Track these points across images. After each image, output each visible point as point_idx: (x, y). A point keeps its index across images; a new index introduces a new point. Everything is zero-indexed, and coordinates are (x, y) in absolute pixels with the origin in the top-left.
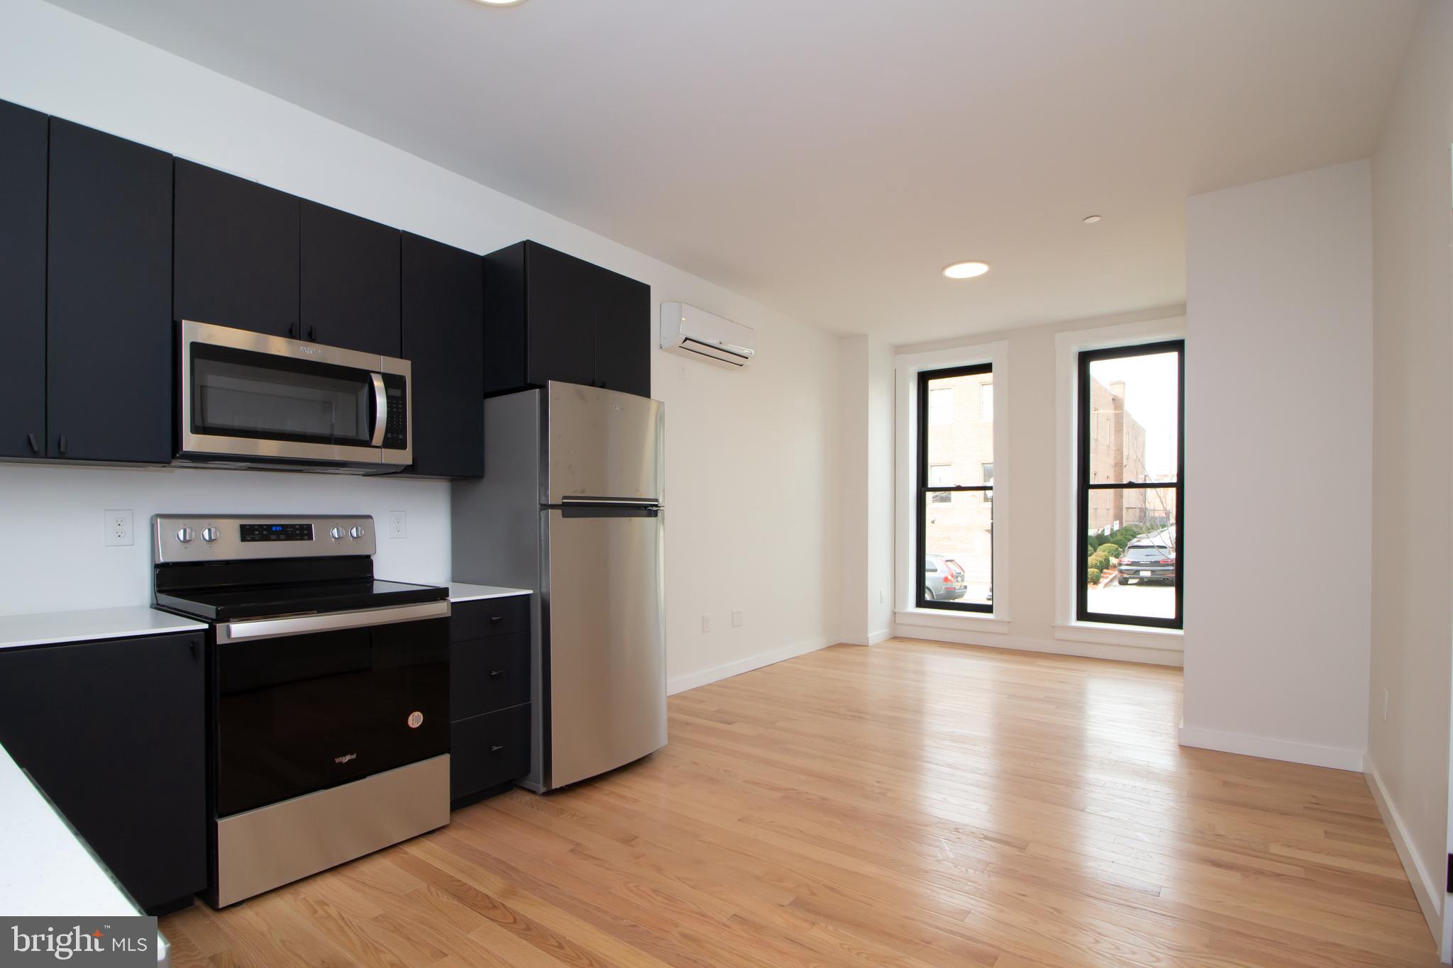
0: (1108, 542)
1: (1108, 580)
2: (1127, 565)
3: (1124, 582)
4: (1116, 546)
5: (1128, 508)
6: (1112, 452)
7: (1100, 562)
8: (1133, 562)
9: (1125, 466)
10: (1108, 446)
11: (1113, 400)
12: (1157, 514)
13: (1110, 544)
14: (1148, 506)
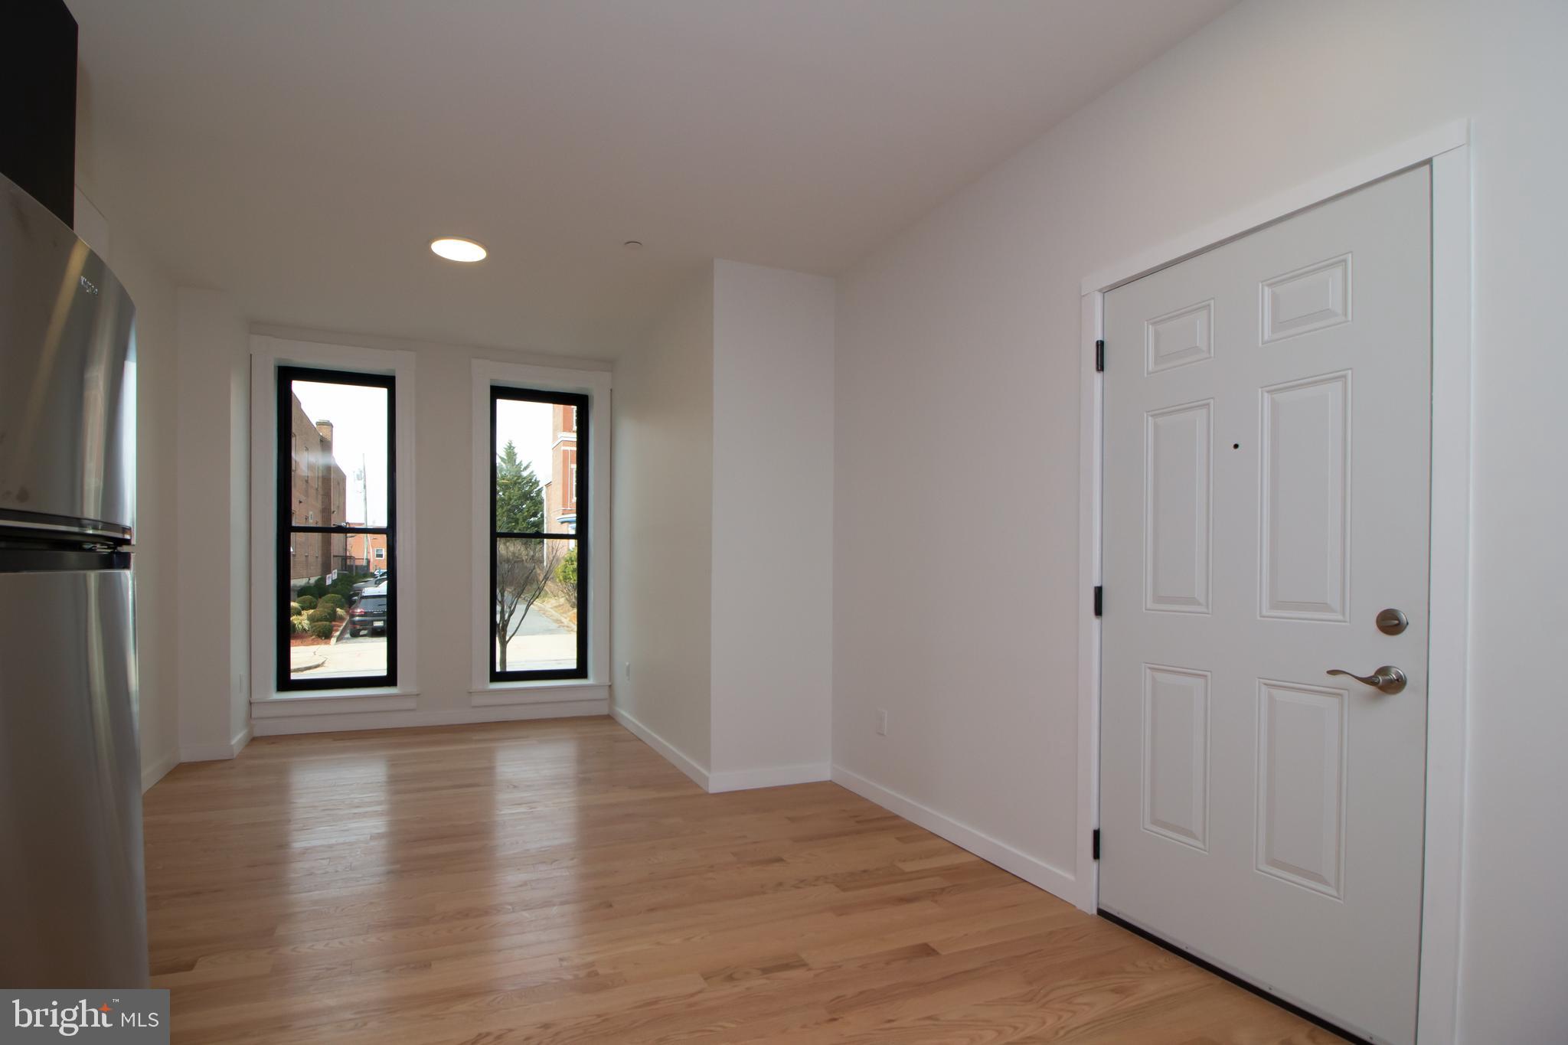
0: (329, 593)
1: (338, 633)
2: (359, 616)
3: (355, 634)
4: (340, 596)
5: (334, 556)
6: (320, 497)
7: (329, 614)
8: (365, 613)
9: (334, 512)
10: (317, 489)
11: (321, 441)
12: (358, 563)
13: (329, 595)
14: (348, 554)
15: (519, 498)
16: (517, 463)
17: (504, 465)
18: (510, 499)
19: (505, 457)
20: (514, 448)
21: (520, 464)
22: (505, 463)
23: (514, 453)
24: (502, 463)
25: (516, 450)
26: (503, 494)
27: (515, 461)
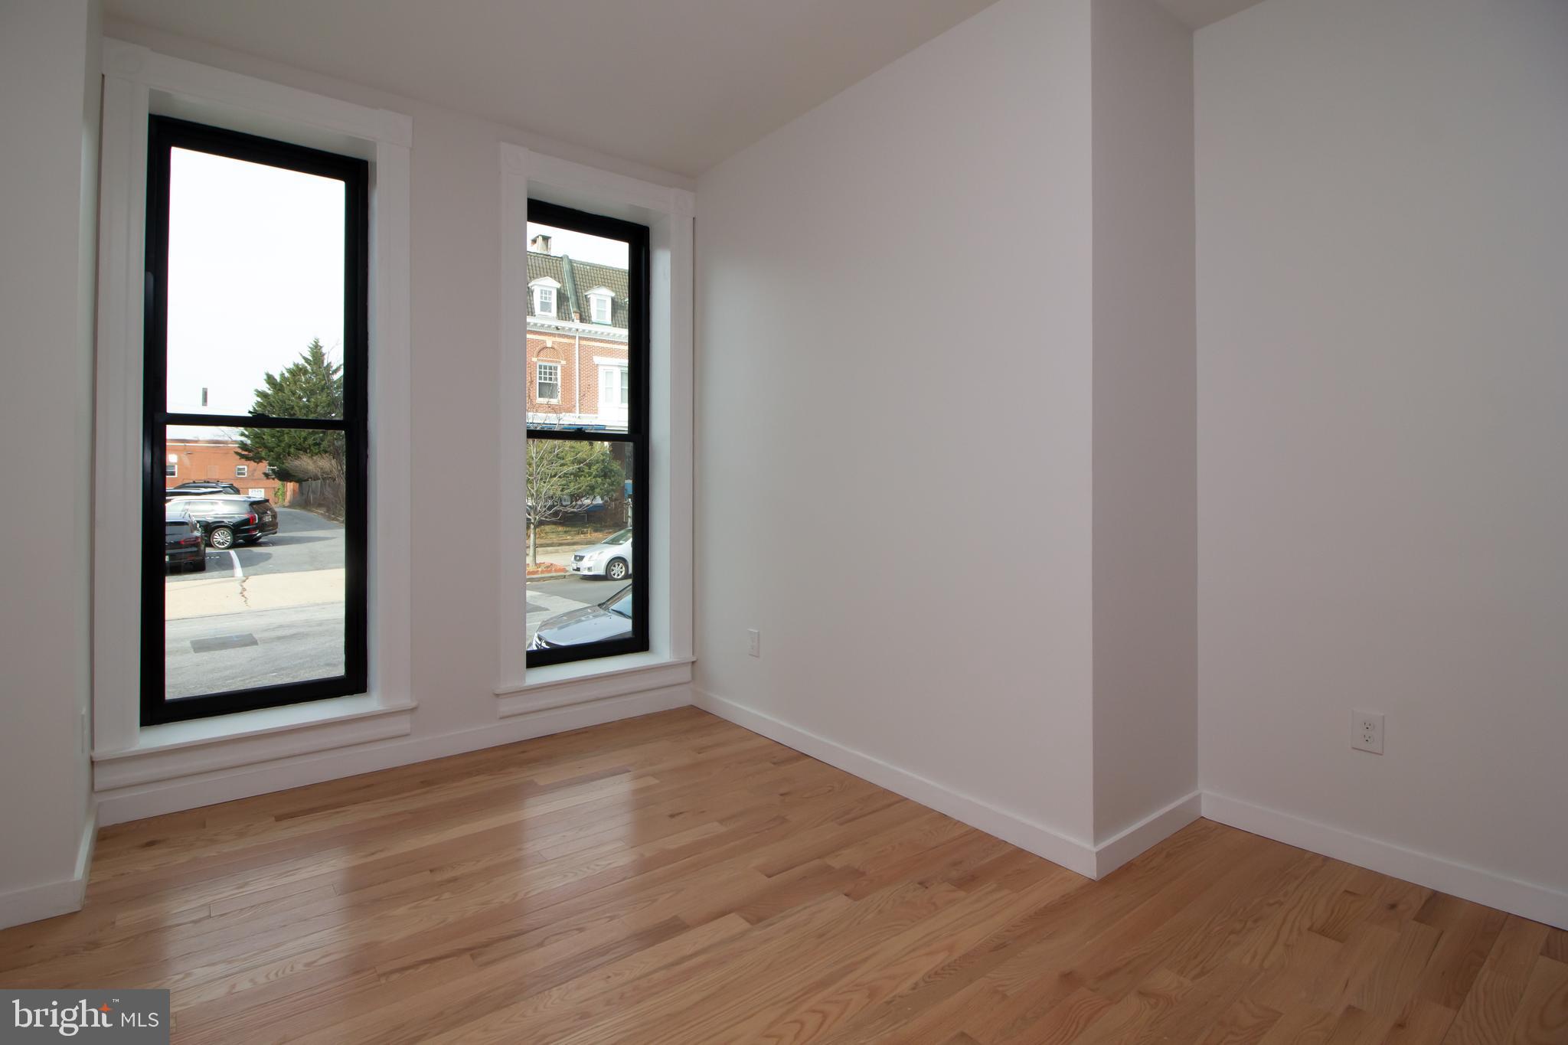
15: (329, 405)
16: (325, 364)
17: (309, 367)
18: (317, 406)
19: (311, 358)
20: (321, 347)
21: (329, 365)
22: (310, 364)
23: (321, 353)
24: (306, 365)
25: (324, 350)
26: (308, 401)
27: (323, 363)
